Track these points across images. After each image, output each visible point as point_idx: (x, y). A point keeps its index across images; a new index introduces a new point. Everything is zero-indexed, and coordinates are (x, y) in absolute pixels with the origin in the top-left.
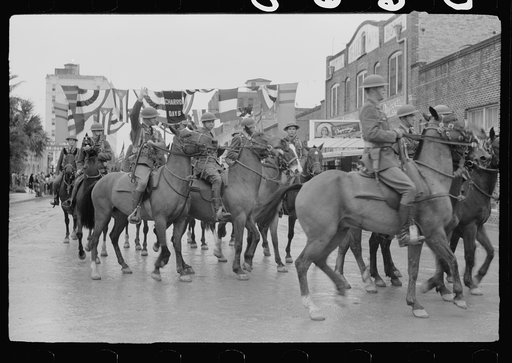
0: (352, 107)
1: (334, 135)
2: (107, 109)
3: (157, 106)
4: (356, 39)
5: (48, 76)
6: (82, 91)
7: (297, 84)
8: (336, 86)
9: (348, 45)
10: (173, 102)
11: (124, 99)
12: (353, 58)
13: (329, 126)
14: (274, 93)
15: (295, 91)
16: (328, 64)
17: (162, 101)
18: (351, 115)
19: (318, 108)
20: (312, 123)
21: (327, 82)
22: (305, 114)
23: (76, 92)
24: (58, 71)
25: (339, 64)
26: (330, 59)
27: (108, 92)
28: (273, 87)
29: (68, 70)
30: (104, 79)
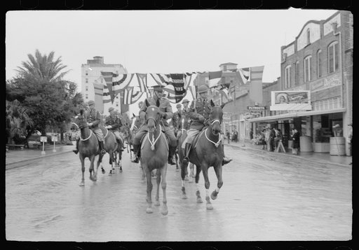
0: (301, 82)
1: (289, 101)
2: (131, 88)
3: (168, 83)
4: (301, 35)
5: (83, 65)
6: (115, 76)
7: (263, 66)
8: (288, 67)
9: (297, 38)
10: (177, 81)
11: (144, 80)
12: (301, 46)
13: (285, 96)
14: (247, 74)
15: (262, 72)
16: (282, 52)
17: (170, 80)
18: (300, 87)
19: (275, 83)
20: (273, 94)
21: (282, 64)
22: (268, 87)
23: (111, 76)
24: (89, 61)
25: (290, 51)
26: (284, 48)
27: (133, 75)
28: (246, 70)
29: (96, 61)
30: (121, 66)
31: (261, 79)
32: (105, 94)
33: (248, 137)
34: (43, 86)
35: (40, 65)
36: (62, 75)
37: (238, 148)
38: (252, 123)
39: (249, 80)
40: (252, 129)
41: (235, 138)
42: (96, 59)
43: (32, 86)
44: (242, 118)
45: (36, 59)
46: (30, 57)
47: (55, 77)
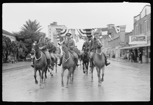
0: (143, 32)
1: (137, 40)
3: (84, 33)
4: (143, 11)
5: (48, 26)
6: (62, 30)
7: (126, 25)
8: (137, 25)
9: (141, 13)
10: (88, 32)
11: (74, 32)
12: (142, 16)
13: (135, 38)
15: (125, 28)
16: (134, 19)
17: (85, 32)
18: (142, 34)
19: (131, 32)
20: (130, 37)
21: (134, 24)
22: (128, 34)
23: (60, 30)
24: (51, 24)
25: (138, 19)
26: (135, 17)
27: (69, 30)
28: (118, 27)
29: (54, 24)
30: (65, 26)
31: (125, 31)
32: (58, 38)
33: (120, 56)
34: (32, 35)
35: (31, 26)
36: (40, 30)
37: (115, 60)
38: (121, 50)
39: (119, 31)
40: (121, 52)
41: (114, 57)
42: (54, 23)
43: (27, 35)
44: (117, 48)
45: (29, 23)
46: (27, 22)
47: (37, 31)
